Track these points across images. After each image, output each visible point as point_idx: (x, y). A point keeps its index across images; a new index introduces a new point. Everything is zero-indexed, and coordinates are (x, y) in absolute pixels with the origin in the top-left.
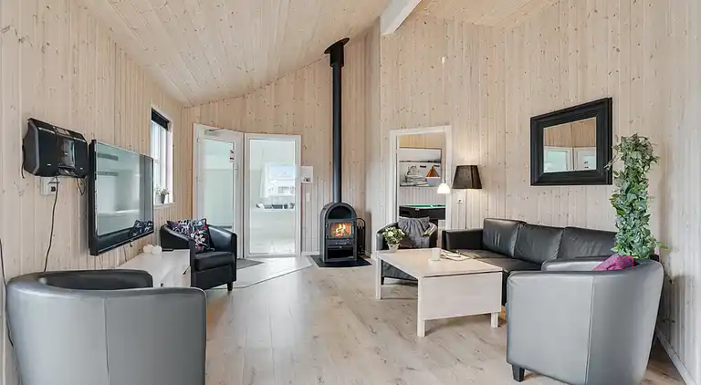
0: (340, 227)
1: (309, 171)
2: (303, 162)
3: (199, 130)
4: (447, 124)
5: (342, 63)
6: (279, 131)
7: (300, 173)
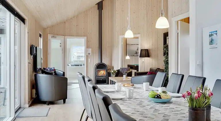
0: (101, 72)
1: (90, 50)
2: (88, 47)
3: (49, 36)
4: (139, 34)
5: (102, 9)
6: (78, 35)
7: (86, 51)
